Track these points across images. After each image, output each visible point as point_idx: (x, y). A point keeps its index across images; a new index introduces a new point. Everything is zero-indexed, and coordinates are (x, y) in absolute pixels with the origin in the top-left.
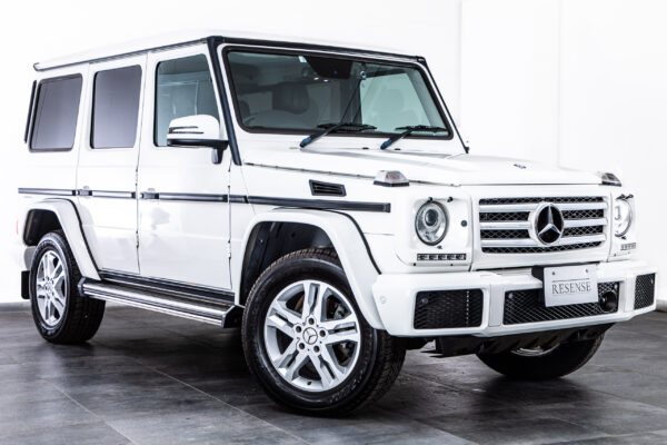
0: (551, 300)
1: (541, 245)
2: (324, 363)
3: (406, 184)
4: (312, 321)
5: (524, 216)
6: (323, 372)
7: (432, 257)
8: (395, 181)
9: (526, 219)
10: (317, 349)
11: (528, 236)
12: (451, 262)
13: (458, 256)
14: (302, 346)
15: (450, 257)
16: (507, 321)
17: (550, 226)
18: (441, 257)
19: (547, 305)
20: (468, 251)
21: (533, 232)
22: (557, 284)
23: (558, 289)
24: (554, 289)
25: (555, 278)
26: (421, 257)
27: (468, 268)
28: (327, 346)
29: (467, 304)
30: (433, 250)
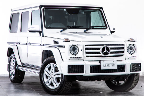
0: (102, 68)
1: (103, 55)
2: (55, 82)
3: (70, 41)
4: (52, 73)
5: (99, 49)
6: (54, 84)
7: (73, 58)
8: (67, 41)
9: (100, 49)
10: (53, 79)
11: (100, 53)
12: (78, 59)
13: (80, 58)
14: (50, 78)
15: (78, 58)
16: (91, 72)
17: (105, 51)
18: (75, 58)
19: (101, 69)
20: (82, 57)
21: (101, 52)
22: (105, 64)
23: (105, 65)
24: (103, 65)
25: (104, 63)
26: (71, 58)
27: (83, 60)
28: (55, 78)
29: (80, 68)
30: (74, 56)
